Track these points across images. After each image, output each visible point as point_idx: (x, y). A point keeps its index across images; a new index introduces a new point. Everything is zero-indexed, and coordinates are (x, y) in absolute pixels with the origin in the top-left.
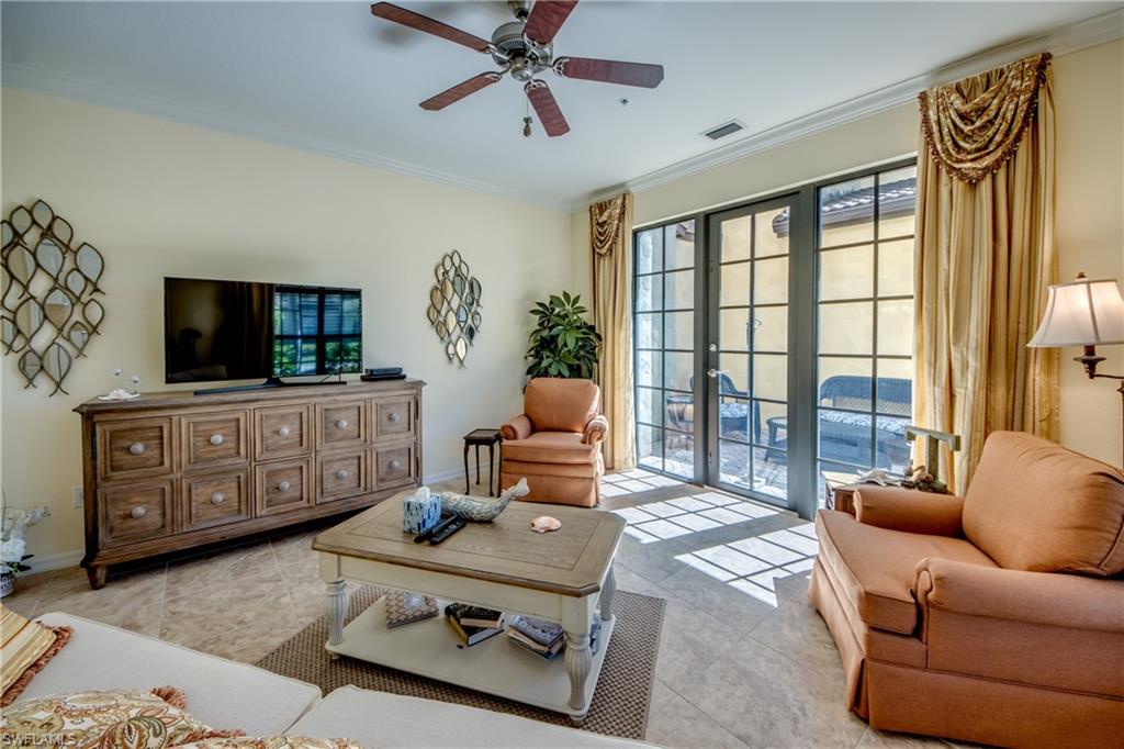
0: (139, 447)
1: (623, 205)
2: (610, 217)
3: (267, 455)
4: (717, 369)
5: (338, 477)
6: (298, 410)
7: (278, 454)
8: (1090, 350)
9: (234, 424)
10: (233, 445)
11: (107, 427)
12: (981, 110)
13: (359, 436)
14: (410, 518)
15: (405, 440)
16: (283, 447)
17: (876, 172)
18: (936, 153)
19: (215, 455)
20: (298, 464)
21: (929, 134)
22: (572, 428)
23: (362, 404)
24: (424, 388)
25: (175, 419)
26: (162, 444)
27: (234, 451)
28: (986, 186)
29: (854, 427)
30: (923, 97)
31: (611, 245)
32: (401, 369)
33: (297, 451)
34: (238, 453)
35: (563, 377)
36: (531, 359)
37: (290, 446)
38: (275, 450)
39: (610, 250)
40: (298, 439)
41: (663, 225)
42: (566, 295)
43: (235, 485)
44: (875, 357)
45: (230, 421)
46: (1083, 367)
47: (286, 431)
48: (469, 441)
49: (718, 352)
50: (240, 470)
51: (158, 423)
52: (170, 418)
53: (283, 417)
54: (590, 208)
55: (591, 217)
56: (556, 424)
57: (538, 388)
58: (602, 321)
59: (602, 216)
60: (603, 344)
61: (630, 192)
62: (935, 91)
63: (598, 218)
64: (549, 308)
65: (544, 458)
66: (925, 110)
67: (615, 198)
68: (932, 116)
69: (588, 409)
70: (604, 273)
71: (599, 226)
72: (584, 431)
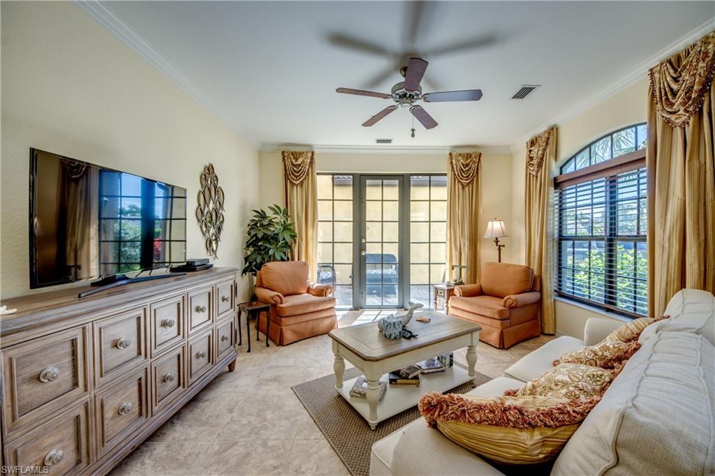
1: (312, 158)
2: (303, 162)
3: (159, 350)
4: (365, 251)
6: (177, 300)
8: (497, 239)
10: (135, 346)
12: (467, 165)
13: (209, 318)
17: (430, 175)
18: (455, 174)
19: (121, 360)
20: (177, 352)
21: (453, 167)
22: (301, 292)
23: (211, 290)
25: (87, 327)
26: (74, 361)
28: (467, 188)
29: (375, 274)
30: (451, 154)
31: (303, 180)
32: (208, 260)
34: (140, 353)
38: (164, 344)
39: (302, 182)
41: (333, 175)
42: (278, 207)
43: (136, 388)
44: (430, 243)
46: (495, 243)
49: (366, 242)
50: (141, 371)
54: (283, 153)
55: (283, 158)
56: (291, 291)
57: (275, 268)
58: (296, 225)
59: (297, 160)
60: (297, 239)
61: (316, 151)
62: (454, 153)
63: (294, 161)
64: (262, 215)
65: (312, 309)
66: (451, 158)
67: (307, 152)
68: (454, 161)
69: (307, 278)
70: (297, 195)
71: (294, 166)
72: (308, 292)
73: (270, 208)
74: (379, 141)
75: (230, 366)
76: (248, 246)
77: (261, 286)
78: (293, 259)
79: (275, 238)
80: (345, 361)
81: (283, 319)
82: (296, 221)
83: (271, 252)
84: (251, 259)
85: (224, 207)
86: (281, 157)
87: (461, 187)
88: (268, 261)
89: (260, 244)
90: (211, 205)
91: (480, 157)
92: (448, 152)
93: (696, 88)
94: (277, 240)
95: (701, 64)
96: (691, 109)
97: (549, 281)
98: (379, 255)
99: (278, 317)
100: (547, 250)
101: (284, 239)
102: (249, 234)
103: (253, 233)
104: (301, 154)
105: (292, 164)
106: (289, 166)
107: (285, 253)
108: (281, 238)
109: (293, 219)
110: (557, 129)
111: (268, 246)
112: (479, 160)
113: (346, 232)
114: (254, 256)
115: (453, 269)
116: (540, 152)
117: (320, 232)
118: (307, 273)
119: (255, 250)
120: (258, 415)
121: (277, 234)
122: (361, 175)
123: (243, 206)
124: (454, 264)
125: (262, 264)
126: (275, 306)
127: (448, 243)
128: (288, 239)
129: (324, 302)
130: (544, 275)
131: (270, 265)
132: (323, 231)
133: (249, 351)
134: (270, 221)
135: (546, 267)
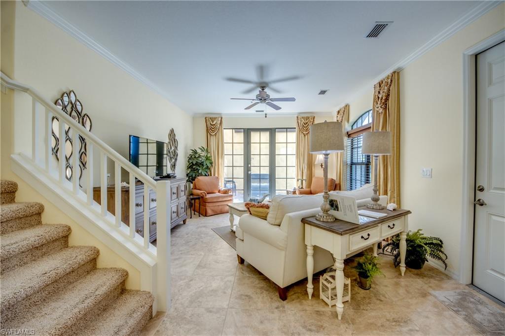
1: (221, 121)
2: (216, 123)
4: (250, 171)
5: (174, 212)
8: (322, 164)
12: (307, 123)
13: (177, 198)
15: (184, 199)
17: (286, 128)
18: (300, 128)
21: (299, 124)
22: (215, 192)
23: (178, 186)
28: (306, 136)
30: (297, 117)
41: (233, 129)
42: (203, 148)
44: (287, 166)
46: (321, 167)
49: (251, 166)
54: (206, 118)
55: (206, 121)
56: (211, 191)
57: (202, 180)
58: (213, 157)
59: (213, 122)
60: (213, 165)
61: (223, 116)
62: (299, 117)
63: (211, 122)
64: (195, 152)
65: (221, 200)
66: (298, 120)
67: (218, 118)
68: (299, 121)
69: (218, 185)
70: (213, 141)
71: (212, 125)
72: (219, 192)
73: (199, 148)
74: (257, 111)
75: (184, 221)
76: (188, 168)
77: (195, 188)
78: (211, 175)
79: (202, 164)
80: (234, 215)
81: (207, 204)
82: (212, 155)
83: (200, 172)
84: (190, 175)
85: (178, 148)
86: (205, 120)
87: (303, 136)
88: (198, 176)
89: (194, 167)
90: (173, 148)
91: (314, 118)
92: (296, 116)
93: (384, 98)
94: (203, 165)
95: (386, 88)
96: (383, 107)
97: (344, 186)
98: (258, 174)
99: (204, 203)
100: (343, 170)
101: (206, 165)
102: (189, 162)
103: (191, 161)
104: (215, 118)
105: (211, 124)
106: (209, 125)
107: (206, 172)
108: (205, 164)
109: (211, 154)
110: (349, 106)
111: (198, 168)
112: (314, 120)
113: (240, 161)
114: (191, 174)
115: (298, 181)
116: (341, 118)
117: (226, 160)
118: (219, 183)
119: (192, 170)
120: (198, 235)
121: (203, 162)
122: (248, 129)
123: (186, 148)
124: (299, 178)
125: (195, 178)
126: (202, 197)
127: (296, 166)
128: (209, 165)
129: (227, 197)
130: (341, 183)
131: (200, 178)
132: (227, 160)
133: (191, 218)
134: (199, 155)
135: (343, 179)
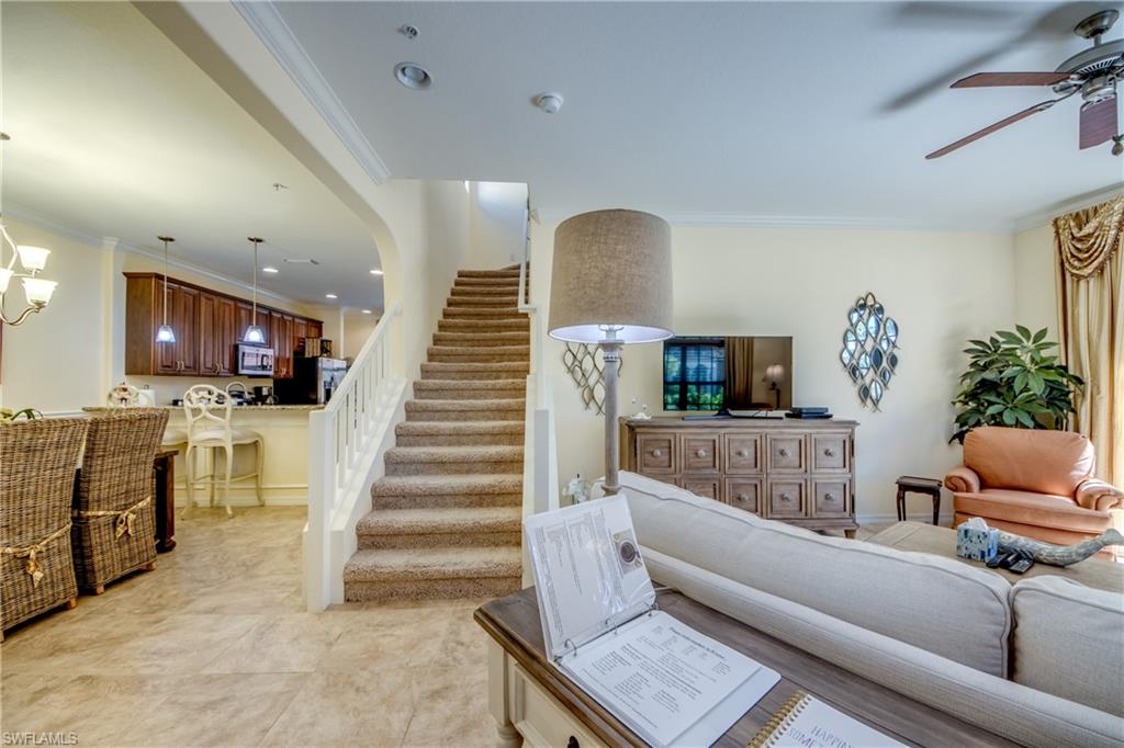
0: (658, 453)
2: (1099, 227)
3: (734, 471)
5: (783, 498)
6: (754, 437)
7: (740, 471)
9: (711, 443)
10: (711, 459)
11: (643, 437)
13: (800, 466)
14: (969, 544)
15: (841, 475)
16: (744, 467)
19: (701, 465)
20: (755, 482)
23: (803, 438)
24: (857, 429)
25: (678, 435)
26: (670, 452)
27: (711, 464)
31: (1103, 263)
32: (827, 410)
33: (754, 471)
34: (714, 466)
35: (1024, 427)
36: (958, 405)
37: (748, 467)
38: (739, 468)
39: (1101, 269)
40: (753, 461)
42: (1024, 331)
43: (712, 490)
45: (708, 441)
47: (746, 453)
48: (904, 488)
50: (716, 479)
51: (668, 437)
52: (675, 434)
53: (743, 441)
54: (1055, 223)
55: (1057, 233)
59: (1083, 228)
63: (1075, 231)
64: (990, 347)
67: (1113, 201)
70: (1087, 298)
71: (1079, 240)
72: (1073, 495)
75: (846, 533)
86: (1052, 231)
104: (1090, 212)
105: (1075, 238)
106: (1068, 244)
